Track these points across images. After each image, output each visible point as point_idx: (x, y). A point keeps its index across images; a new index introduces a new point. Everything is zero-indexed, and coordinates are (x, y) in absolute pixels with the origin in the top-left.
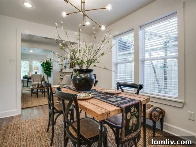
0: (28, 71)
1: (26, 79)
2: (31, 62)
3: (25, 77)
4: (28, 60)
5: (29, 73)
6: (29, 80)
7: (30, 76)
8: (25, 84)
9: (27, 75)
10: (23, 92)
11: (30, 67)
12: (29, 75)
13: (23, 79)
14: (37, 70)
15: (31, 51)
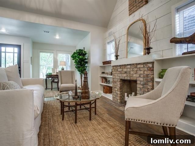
0: (53, 68)
1: (50, 78)
2: (57, 55)
3: (49, 76)
4: (53, 53)
5: (53, 70)
6: (54, 80)
7: (55, 74)
8: (49, 86)
9: (51, 72)
10: (45, 99)
11: (55, 62)
12: (54, 72)
13: (47, 78)
14: (63, 66)
15: (57, 37)
